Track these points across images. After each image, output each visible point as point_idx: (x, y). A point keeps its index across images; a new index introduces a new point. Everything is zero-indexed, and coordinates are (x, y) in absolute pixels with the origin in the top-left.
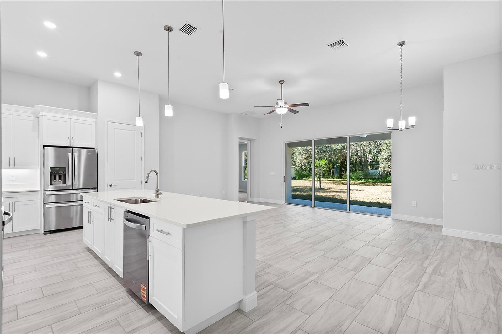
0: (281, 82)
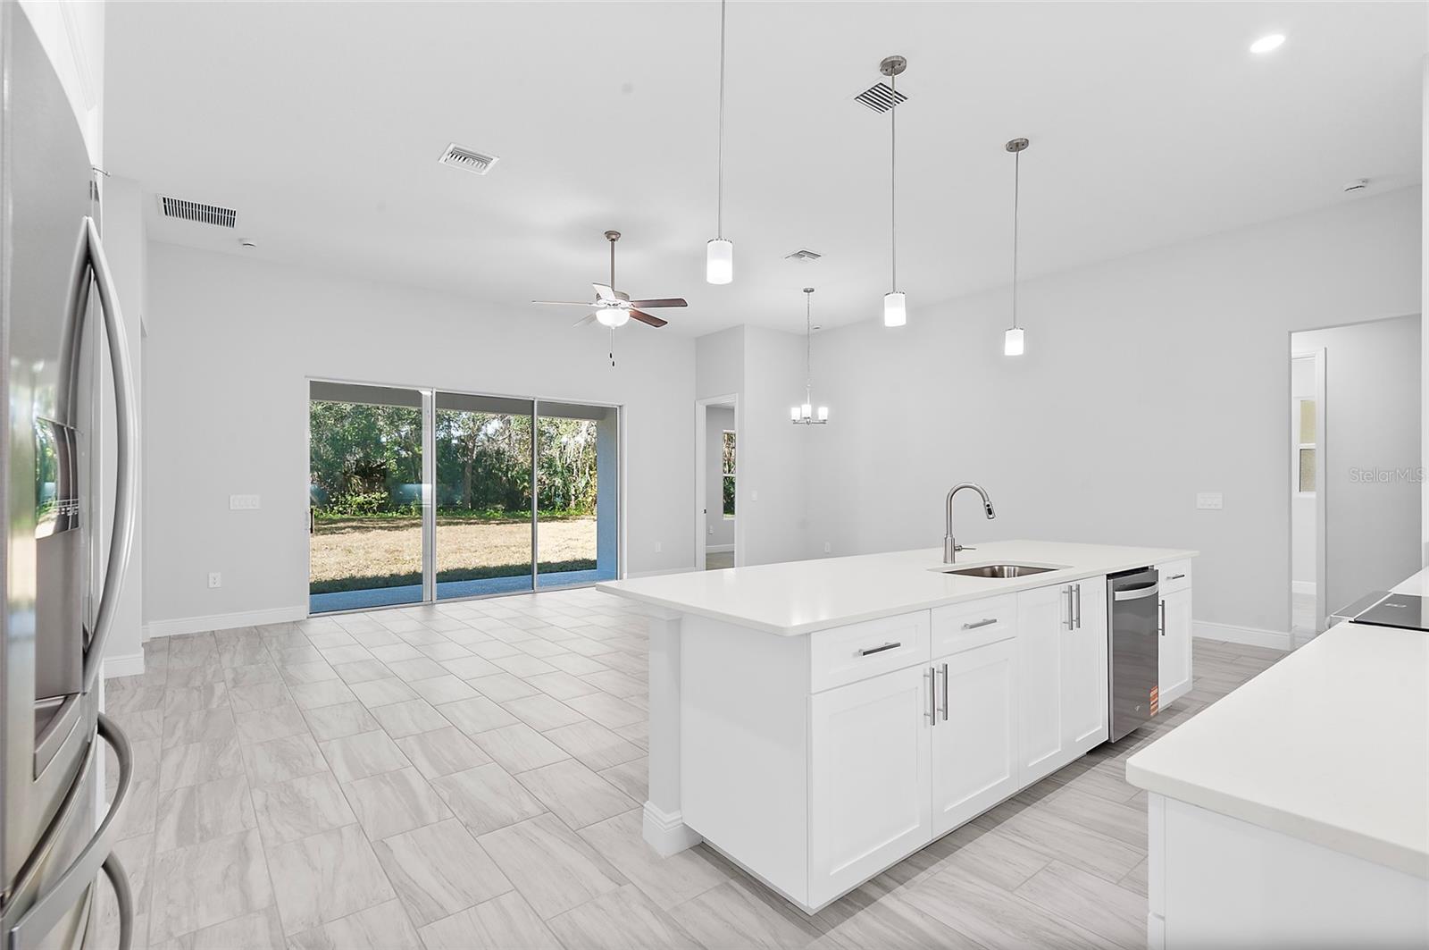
0: (612, 236)
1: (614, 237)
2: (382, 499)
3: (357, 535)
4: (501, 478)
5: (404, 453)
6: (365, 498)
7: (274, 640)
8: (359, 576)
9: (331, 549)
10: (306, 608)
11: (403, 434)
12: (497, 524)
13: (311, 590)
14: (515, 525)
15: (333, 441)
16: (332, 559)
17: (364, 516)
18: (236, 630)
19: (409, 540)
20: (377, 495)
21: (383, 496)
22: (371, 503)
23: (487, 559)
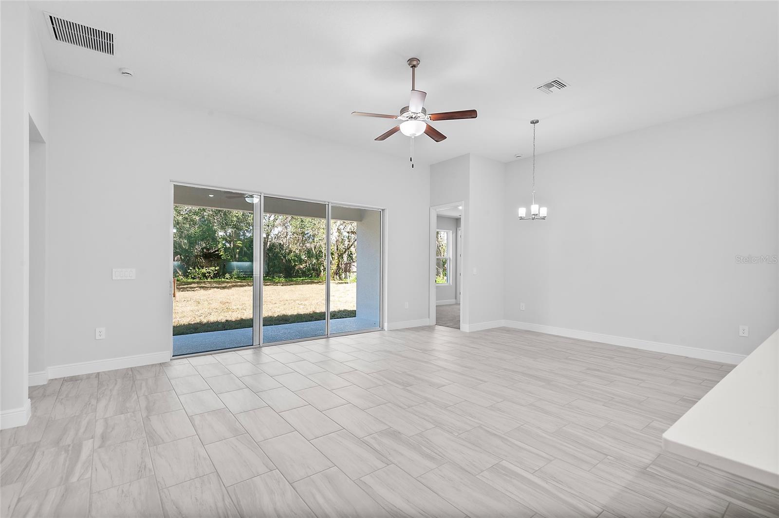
0: (413, 63)
1: (415, 63)
2: (216, 270)
3: (202, 291)
4: (282, 260)
5: (228, 245)
6: (206, 270)
7: (144, 384)
8: (205, 321)
9: (188, 301)
10: (169, 353)
11: (228, 234)
12: (282, 285)
13: (173, 333)
14: (292, 286)
15: (189, 237)
16: (188, 308)
17: (206, 280)
18: (117, 371)
19: (233, 295)
20: (213, 268)
21: (216, 269)
22: (210, 273)
23: (285, 309)
